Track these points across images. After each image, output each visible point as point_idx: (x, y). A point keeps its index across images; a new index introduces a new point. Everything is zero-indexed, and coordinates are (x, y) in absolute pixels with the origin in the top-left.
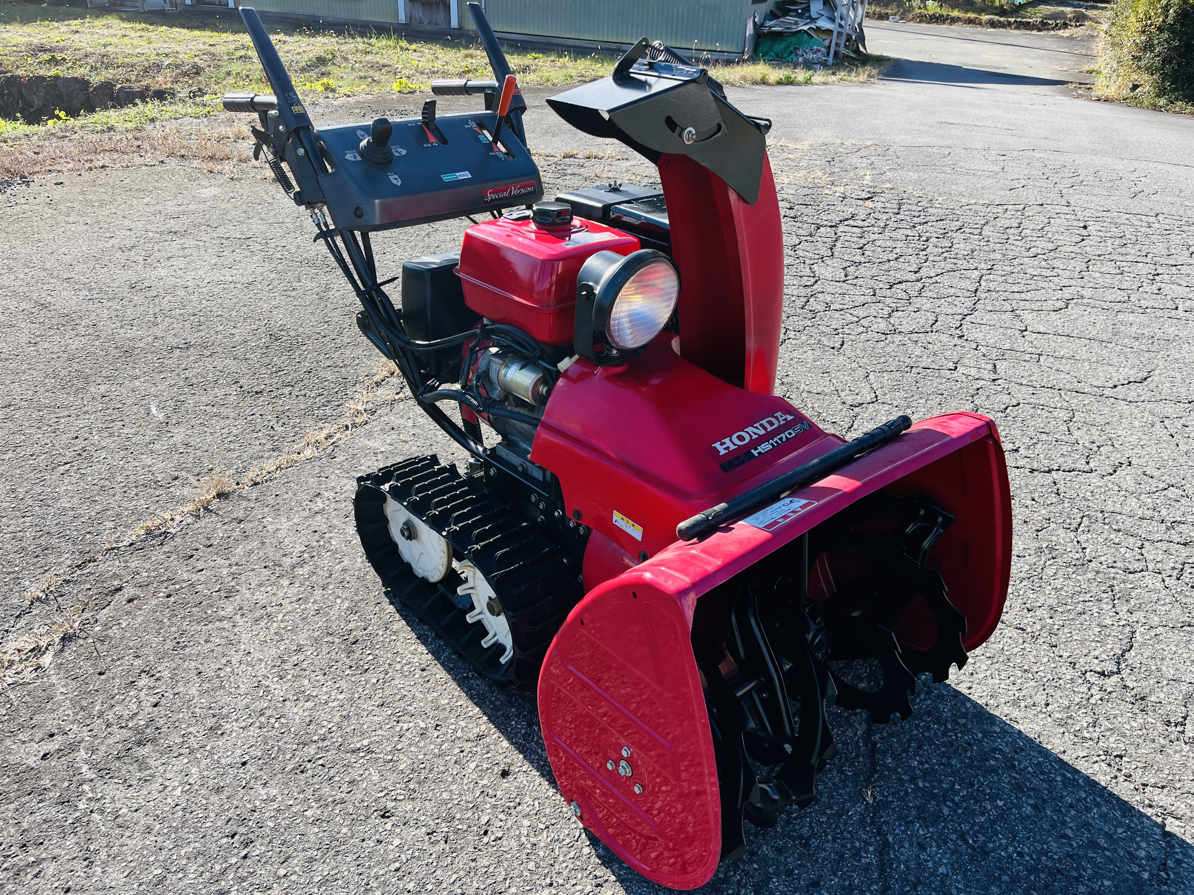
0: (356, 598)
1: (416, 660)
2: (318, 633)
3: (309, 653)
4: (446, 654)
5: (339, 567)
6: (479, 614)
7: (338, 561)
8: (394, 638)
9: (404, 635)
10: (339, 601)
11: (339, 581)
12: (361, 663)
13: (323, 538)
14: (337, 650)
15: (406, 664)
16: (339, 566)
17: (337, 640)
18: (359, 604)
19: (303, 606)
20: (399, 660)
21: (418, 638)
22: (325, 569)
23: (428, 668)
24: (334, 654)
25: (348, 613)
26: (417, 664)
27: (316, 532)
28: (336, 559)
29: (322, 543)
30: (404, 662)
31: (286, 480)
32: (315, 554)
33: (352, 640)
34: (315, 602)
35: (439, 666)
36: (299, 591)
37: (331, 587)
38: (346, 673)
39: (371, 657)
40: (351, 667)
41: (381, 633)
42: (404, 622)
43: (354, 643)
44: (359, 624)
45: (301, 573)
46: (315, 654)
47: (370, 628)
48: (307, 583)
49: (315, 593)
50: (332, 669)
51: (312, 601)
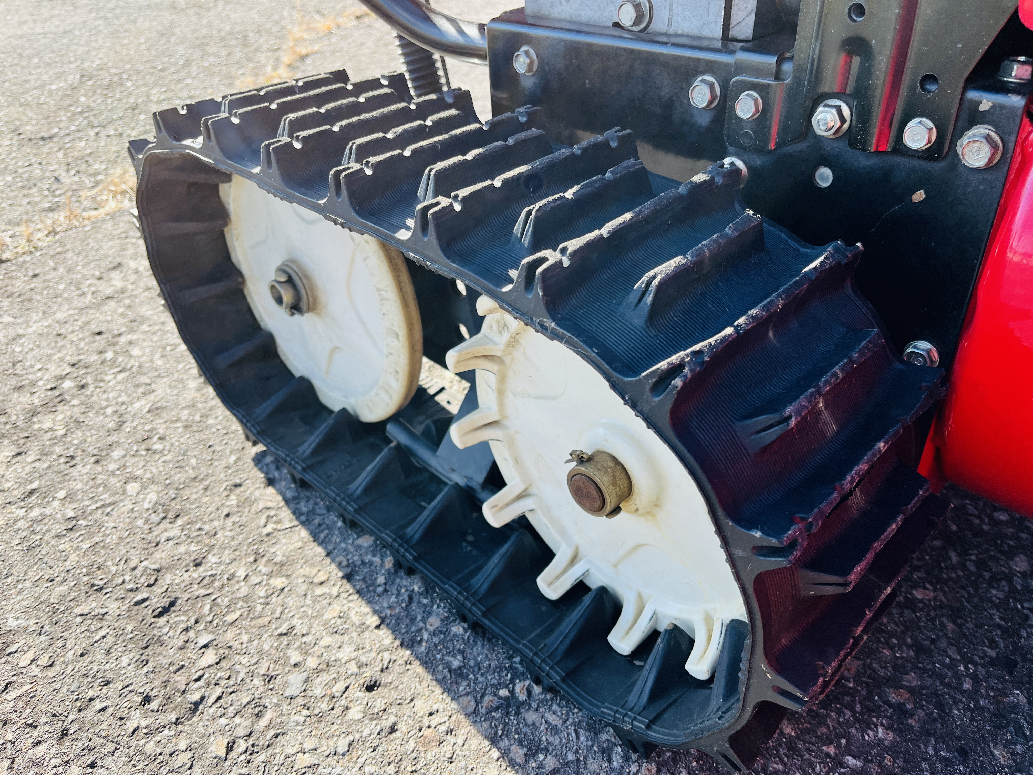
0: (179, 477)
1: (347, 652)
2: (62, 589)
3: (25, 660)
4: (434, 622)
5: (142, 405)
6: (521, 497)
7: (142, 389)
8: (278, 582)
9: (307, 570)
10: (132, 488)
11: (139, 436)
12: (180, 679)
13: (113, 344)
14: (110, 639)
15: (318, 671)
16: (143, 402)
17: (113, 607)
18: (186, 493)
19: (36, 513)
20: (295, 657)
21: (348, 577)
22: (109, 411)
23: (386, 678)
24: (99, 655)
25: (155, 518)
26: (353, 668)
27: (100, 333)
28: (138, 386)
29: (109, 355)
30: (312, 662)
31: (59, 250)
32: (89, 379)
33: (158, 602)
34: (70, 497)
35: (417, 668)
36: (34, 470)
37: (117, 453)
38: (130, 726)
39: (210, 657)
40: (147, 699)
41: (241, 573)
42: (304, 533)
43: (165, 611)
44: (182, 548)
45: (47, 425)
46: (44, 660)
47: (212, 559)
48: (58, 449)
49: (74, 472)
50: (89, 714)
51: (62, 494)
